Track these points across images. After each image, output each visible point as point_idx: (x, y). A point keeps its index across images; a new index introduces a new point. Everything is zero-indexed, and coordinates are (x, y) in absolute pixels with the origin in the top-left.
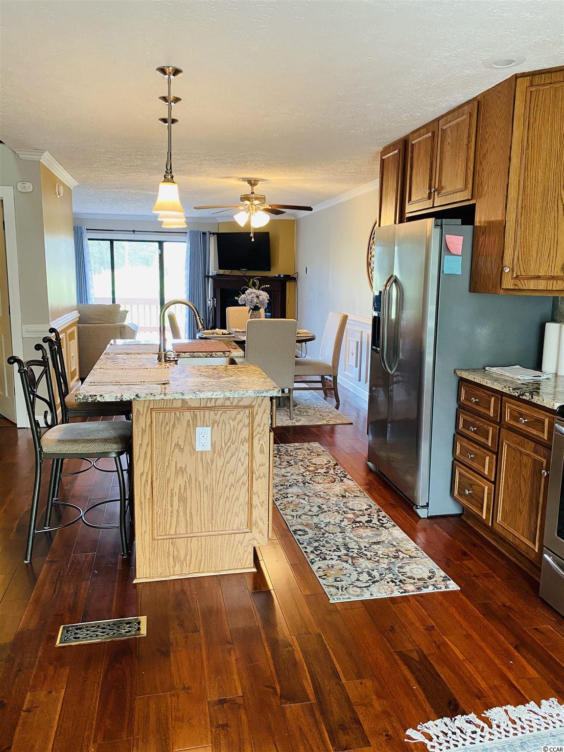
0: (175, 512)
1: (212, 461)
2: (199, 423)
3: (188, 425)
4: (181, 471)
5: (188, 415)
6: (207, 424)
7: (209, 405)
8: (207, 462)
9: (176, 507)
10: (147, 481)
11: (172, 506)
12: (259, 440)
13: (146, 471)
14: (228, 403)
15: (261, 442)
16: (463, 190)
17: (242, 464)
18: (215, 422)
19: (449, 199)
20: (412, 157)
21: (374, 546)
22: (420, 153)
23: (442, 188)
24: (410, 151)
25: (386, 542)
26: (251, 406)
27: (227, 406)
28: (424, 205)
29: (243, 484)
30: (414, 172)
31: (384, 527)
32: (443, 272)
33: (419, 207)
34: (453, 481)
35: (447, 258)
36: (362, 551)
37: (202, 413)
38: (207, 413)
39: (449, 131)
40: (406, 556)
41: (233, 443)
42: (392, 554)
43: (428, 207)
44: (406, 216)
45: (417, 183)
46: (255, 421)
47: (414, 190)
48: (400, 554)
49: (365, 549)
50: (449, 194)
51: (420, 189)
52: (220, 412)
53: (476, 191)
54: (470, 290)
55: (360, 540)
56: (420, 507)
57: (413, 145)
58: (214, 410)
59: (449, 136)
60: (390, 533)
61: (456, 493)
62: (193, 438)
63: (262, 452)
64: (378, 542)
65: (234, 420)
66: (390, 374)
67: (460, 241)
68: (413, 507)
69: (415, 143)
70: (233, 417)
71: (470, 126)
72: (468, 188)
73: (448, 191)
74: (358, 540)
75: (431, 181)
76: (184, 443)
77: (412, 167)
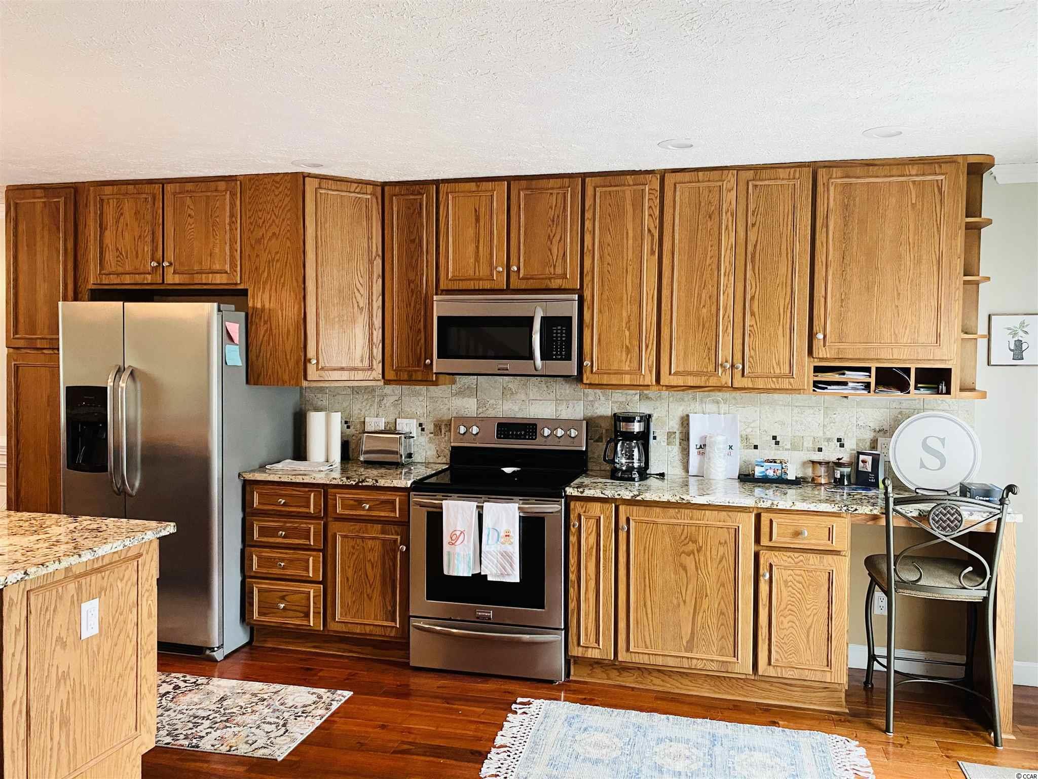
0: (55, 746)
1: (99, 649)
2: (84, 598)
3: (72, 602)
4: (63, 678)
5: (72, 587)
6: (93, 596)
7: (96, 566)
8: (93, 651)
9: (56, 738)
10: (20, 712)
11: (51, 739)
12: (147, 600)
13: (20, 695)
14: (116, 558)
15: (150, 602)
16: (226, 272)
17: (131, 641)
18: (102, 590)
19: (198, 279)
20: (102, 214)
21: (225, 703)
22: (122, 214)
23: (181, 264)
24: (95, 205)
25: (229, 694)
26: (140, 555)
27: (115, 562)
28: (138, 278)
29: (132, 669)
30: (107, 233)
31: (202, 684)
32: (226, 363)
33: (128, 279)
34: (247, 604)
35: (229, 348)
36: (223, 712)
37: (88, 579)
38: (94, 577)
39: (188, 201)
40: (269, 694)
41: (121, 614)
42: (255, 699)
43: (149, 282)
44: (90, 287)
45: (117, 249)
46: (143, 574)
47: (110, 256)
48: (262, 696)
49: (222, 710)
50: (197, 273)
51: (127, 258)
52: (107, 573)
53: (247, 276)
54: (248, 382)
55: (201, 706)
56: (218, 648)
57: (102, 200)
58: (101, 572)
59: (188, 207)
60: (219, 686)
61: (256, 616)
62: (78, 622)
63: (150, 615)
64: (223, 699)
65: (121, 580)
66: (131, 496)
67: (236, 329)
68: (204, 654)
69: (108, 199)
70: (121, 576)
71: (233, 205)
72: (236, 271)
73: (195, 269)
74: (198, 707)
75: (154, 250)
76: (68, 633)
77: (102, 228)
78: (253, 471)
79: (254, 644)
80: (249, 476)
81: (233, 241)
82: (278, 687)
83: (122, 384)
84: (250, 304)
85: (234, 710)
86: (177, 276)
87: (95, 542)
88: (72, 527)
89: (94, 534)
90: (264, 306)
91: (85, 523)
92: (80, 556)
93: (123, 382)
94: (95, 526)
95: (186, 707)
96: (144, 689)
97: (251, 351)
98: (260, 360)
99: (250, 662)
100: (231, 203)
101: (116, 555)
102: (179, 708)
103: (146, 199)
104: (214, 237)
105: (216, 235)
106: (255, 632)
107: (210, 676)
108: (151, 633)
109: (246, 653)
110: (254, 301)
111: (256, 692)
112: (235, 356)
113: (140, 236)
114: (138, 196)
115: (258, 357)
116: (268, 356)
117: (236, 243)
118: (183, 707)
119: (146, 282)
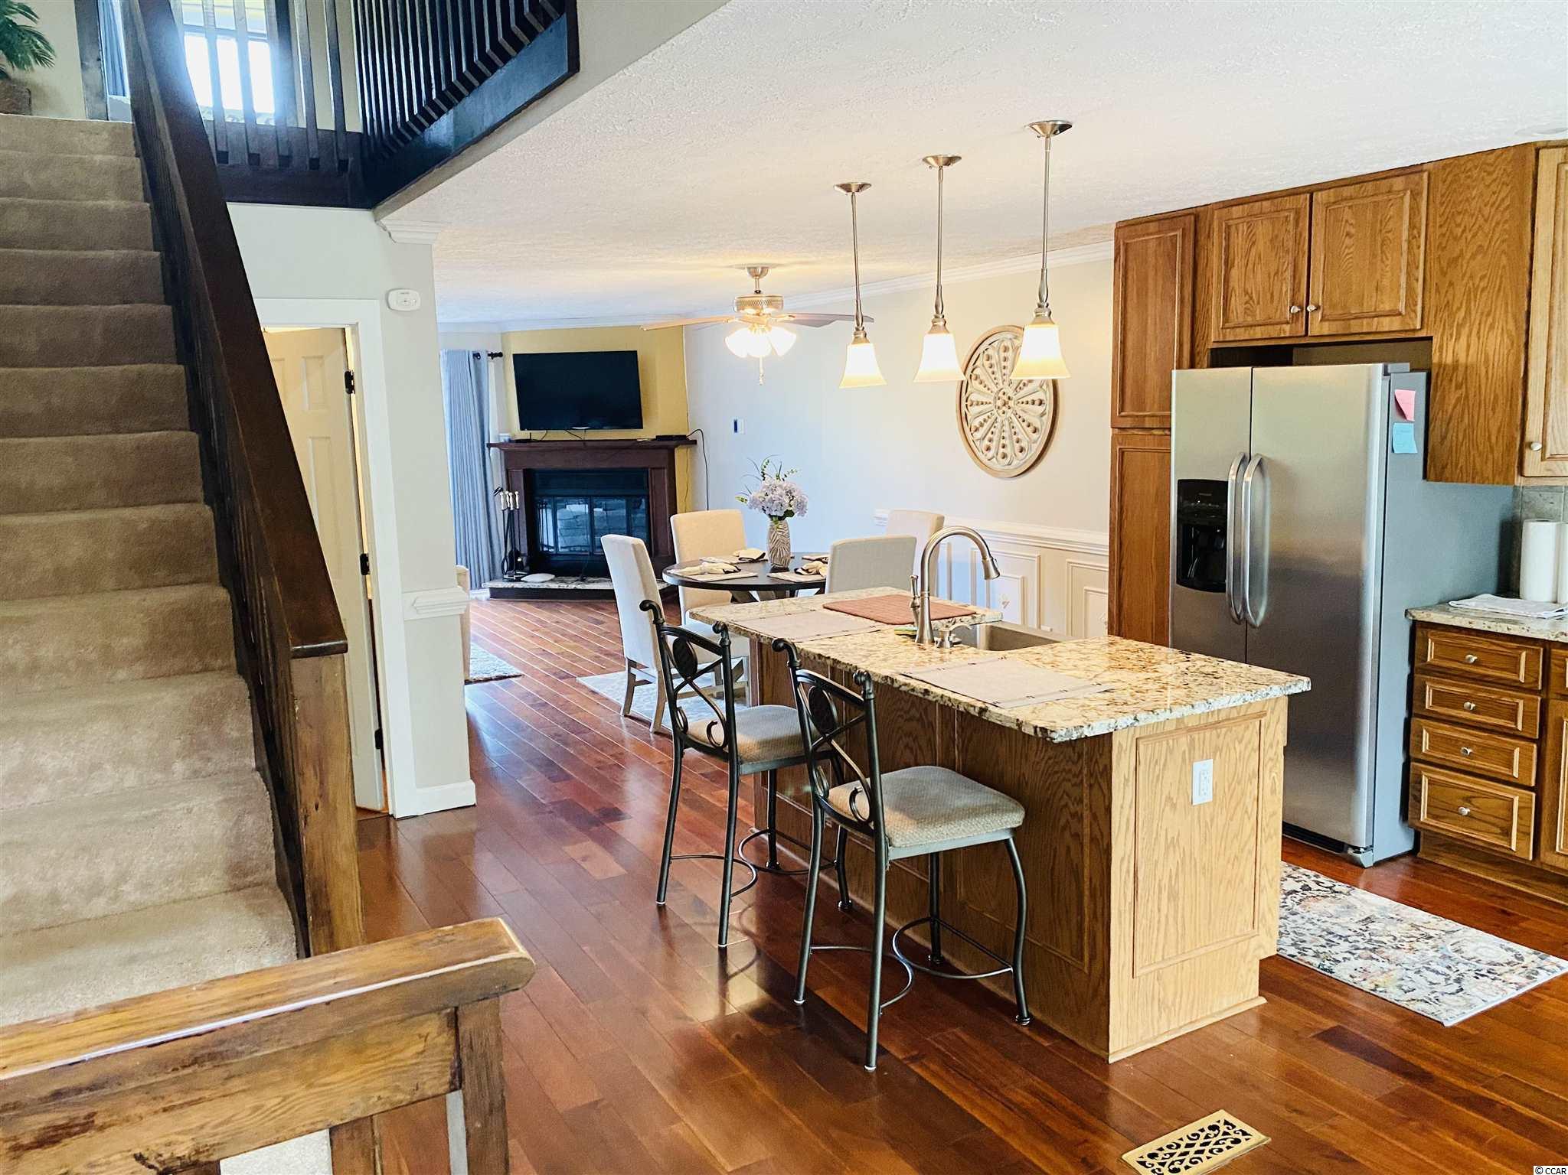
0: (1163, 919)
1: (1212, 820)
2: (1197, 756)
3: (1184, 760)
4: (1172, 844)
5: (1184, 741)
6: (1207, 755)
7: (1211, 720)
8: (1206, 821)
9: (1164, 911)
10: (1128, 872)
11: (1159, 910)
12: (1270, 772)
13: (1128, 852)
14: (1234, 714)
15: (1274, 774)
16: (1400, 314)
17: (1249, 818)
18: (1217, 750)
19: (1356, 326)
20: (1228, 247)
21: (1371, 926)
22: (1254, 243)
23: (1333, 306)
24: (1220, 236)
25: (1377, 916)
26: (1262, 714)
27: (1233, 719)
28: (1273, 332)
29: (1250, 852)
30: (1235, 273)
31: (1341, 892)
32: (1393, 451)
33: (1258, 332)
34: (1411, 797)
35: (1398, 426)
36: (1368, 937)
37: (1202, 735)
38: (1208, 734)
39: (1347, 214)
40: (1438, 932)
41: (1239, 783)
42: (1417, 934)
43: (1287, 335)
44: (1211, 345)
45: (1247, 293)
46: (1267, 739)
47: (1237, 303)
48: (1427, 931)
49: (1366, 934)
50: (1356, 318)
51: (1258, 303)
52: (1224, 730)
53: (1432, 318)
54: (1425, 477)
55: (1338, 921)
56: (1365, 849)
57: (1228, 227)
58: (1216, 728)
59: (1347, 221)
60: (1363, 901)
61: (1424, 817)
62: (1189, 782)
63: (1273, 792)
64: (1368, 920)
65: (1240, 742)
66: (1254, 627)
67: (1411, 399)
68: (1346, 852)
69: (1237, 224)
70: (1240, 736)
71: (1414, 210)
72: (1415, 312)
73: (1353, 312)
74: (1335, 921)
75: (1295, 291)
76: (1178, 793)
77: (1228, 264)
78: (1427, 608)
79: (1419, 855)
80: (1422, 616)
81: (1411, 265)
82: (1452, 925)
83: (1248, 478)
84: (1435, 359)
85: (1384, 939)
86: (1327, 323)
87: (1210, 691)
88: (1183, 666)
89: (1210, 679)
90: (1457, 361)
91: (1199, 664)
92: (1193, 706)
93: (1249, 475)
94: (1210, 670)
95: (1318, 917)
96: (1264, 881)
97: (1433, 430)
98: (1447, 443)
99: (1413, 880)
100: (1411, 208)
101: (1235, 711)
102: (1307, 915)
103: (1287, 217)
104: (1383, 262)
105: (1387, 259)
106: (1422, 839)
107: (1352, 884)
108: (1274, 813)
109: (1406, 864)
110: (1441, 355)
111: (1417, 923)
112: (1409, 440)
113: (1276, 273)
114: (1275, 215)
115: (1444, 438)
116: (1461, 438)
117: (1417, 268)
118: (1314, 916)
119: (1282, 335)
